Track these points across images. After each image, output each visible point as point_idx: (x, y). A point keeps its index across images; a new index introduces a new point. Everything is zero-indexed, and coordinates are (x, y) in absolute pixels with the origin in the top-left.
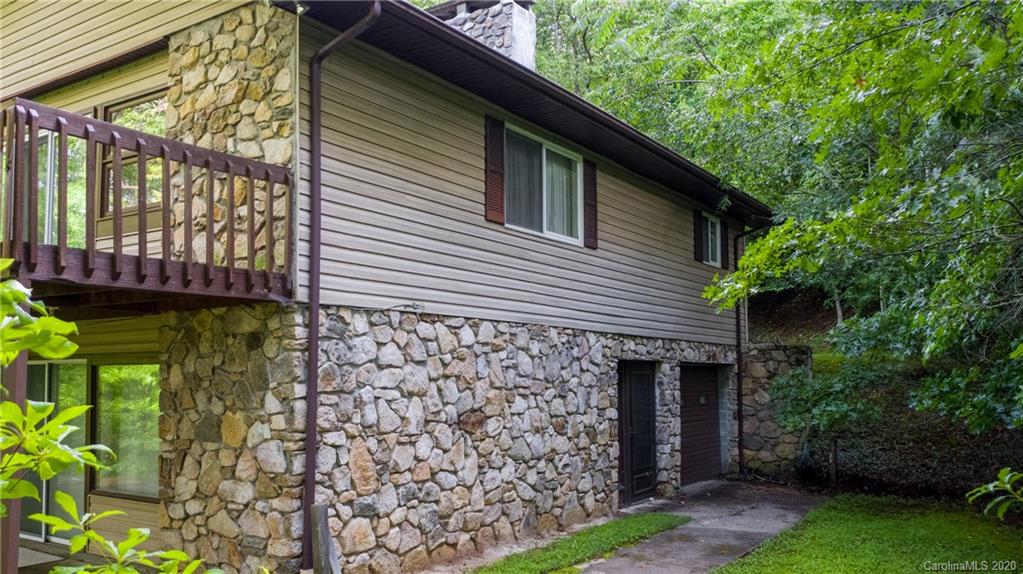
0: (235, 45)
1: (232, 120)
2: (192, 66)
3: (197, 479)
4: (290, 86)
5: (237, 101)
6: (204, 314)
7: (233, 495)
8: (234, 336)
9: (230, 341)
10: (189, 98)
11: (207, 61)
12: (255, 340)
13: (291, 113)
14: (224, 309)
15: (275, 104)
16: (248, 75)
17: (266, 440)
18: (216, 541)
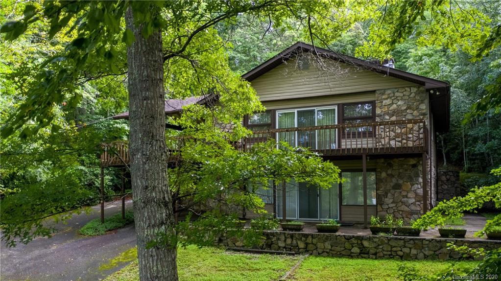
0: (404, 95)
1: (404, 114)
2: (387, 99)
3: (393, 199)
4: (426, 108)
5: (406, 109)
6: (396, 160)
7: (407, 201)
8: (407, 165)
9: (405, 166)
10: (386, 107)
11: (392, 98)
12: (414, 166)
13: (426, 114)
14: (403, 159)
15: (420, 112)
16: (410, 104)
17: (419, 188)
18: (401, 213)
